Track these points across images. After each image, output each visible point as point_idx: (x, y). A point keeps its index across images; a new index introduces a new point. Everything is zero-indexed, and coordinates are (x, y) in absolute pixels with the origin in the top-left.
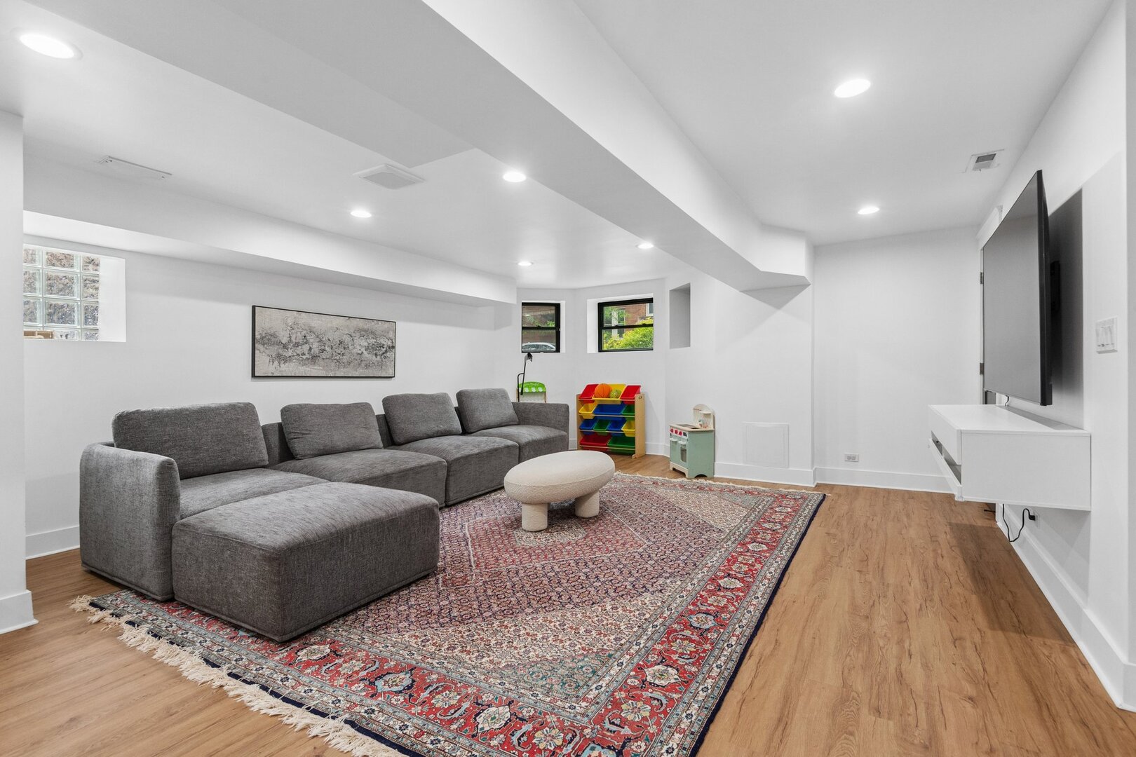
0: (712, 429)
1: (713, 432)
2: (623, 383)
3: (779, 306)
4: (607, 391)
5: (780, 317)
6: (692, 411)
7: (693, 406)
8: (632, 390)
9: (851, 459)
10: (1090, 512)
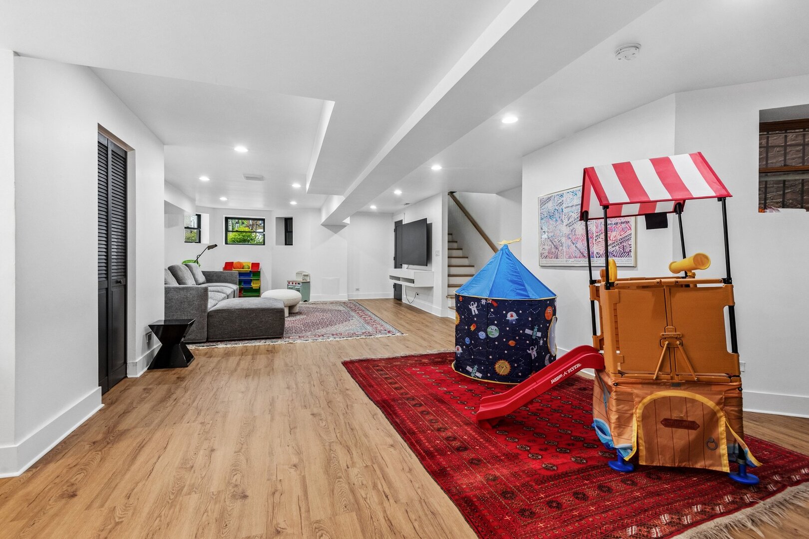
0: (309, 281)
1: (309, 282)
2: (249, 261)
3: (336, 232)
4: (241, 265)
5: (336, 237)
6: (295, 274)
7: (296, 272)
8: (256, 265)
9: (358, 290)
10: (433, 287)
